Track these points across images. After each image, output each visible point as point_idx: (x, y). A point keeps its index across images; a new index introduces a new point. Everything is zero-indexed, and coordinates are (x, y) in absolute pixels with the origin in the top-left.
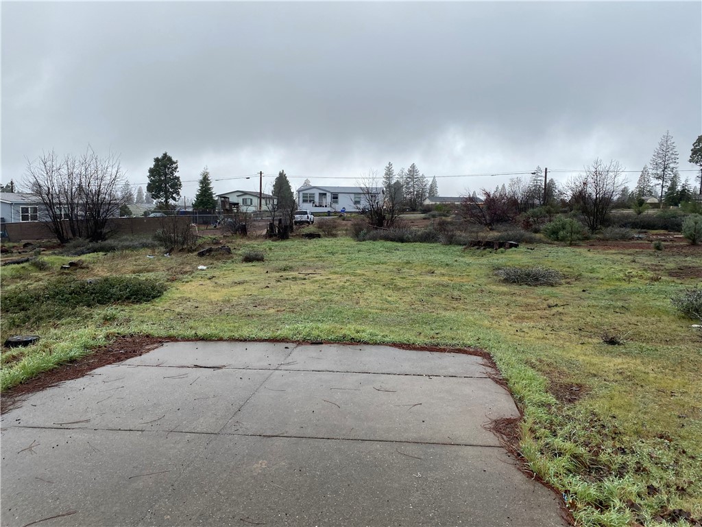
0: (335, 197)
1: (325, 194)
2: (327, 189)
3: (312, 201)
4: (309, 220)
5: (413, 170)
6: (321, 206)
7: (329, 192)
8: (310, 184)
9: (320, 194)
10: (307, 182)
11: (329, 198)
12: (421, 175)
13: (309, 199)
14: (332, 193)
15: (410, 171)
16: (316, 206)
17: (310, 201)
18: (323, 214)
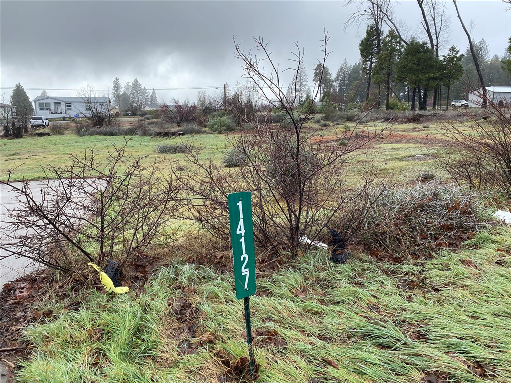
0: (69, 106)
1: (60, 103)
2: (61, 99)
3: (48, 109)
4: (44, 124)
5: (136, 84)
6: (57, 113)
7: (63, 101)
8: (48, 94)
9: (55, 103)
10: (44, 93)
11: (63, 107)
12: (143, 87)
13: (45, 107)
14: (65, 102)
15: (134, 85)
16: (52, 113)
17: (47, 109)
18: (59, 119)
